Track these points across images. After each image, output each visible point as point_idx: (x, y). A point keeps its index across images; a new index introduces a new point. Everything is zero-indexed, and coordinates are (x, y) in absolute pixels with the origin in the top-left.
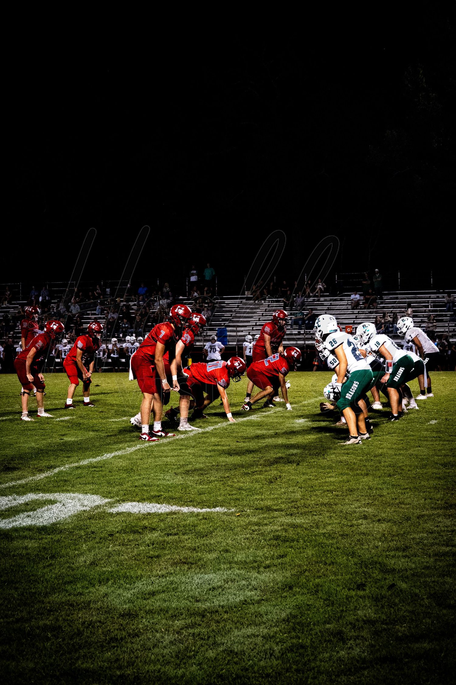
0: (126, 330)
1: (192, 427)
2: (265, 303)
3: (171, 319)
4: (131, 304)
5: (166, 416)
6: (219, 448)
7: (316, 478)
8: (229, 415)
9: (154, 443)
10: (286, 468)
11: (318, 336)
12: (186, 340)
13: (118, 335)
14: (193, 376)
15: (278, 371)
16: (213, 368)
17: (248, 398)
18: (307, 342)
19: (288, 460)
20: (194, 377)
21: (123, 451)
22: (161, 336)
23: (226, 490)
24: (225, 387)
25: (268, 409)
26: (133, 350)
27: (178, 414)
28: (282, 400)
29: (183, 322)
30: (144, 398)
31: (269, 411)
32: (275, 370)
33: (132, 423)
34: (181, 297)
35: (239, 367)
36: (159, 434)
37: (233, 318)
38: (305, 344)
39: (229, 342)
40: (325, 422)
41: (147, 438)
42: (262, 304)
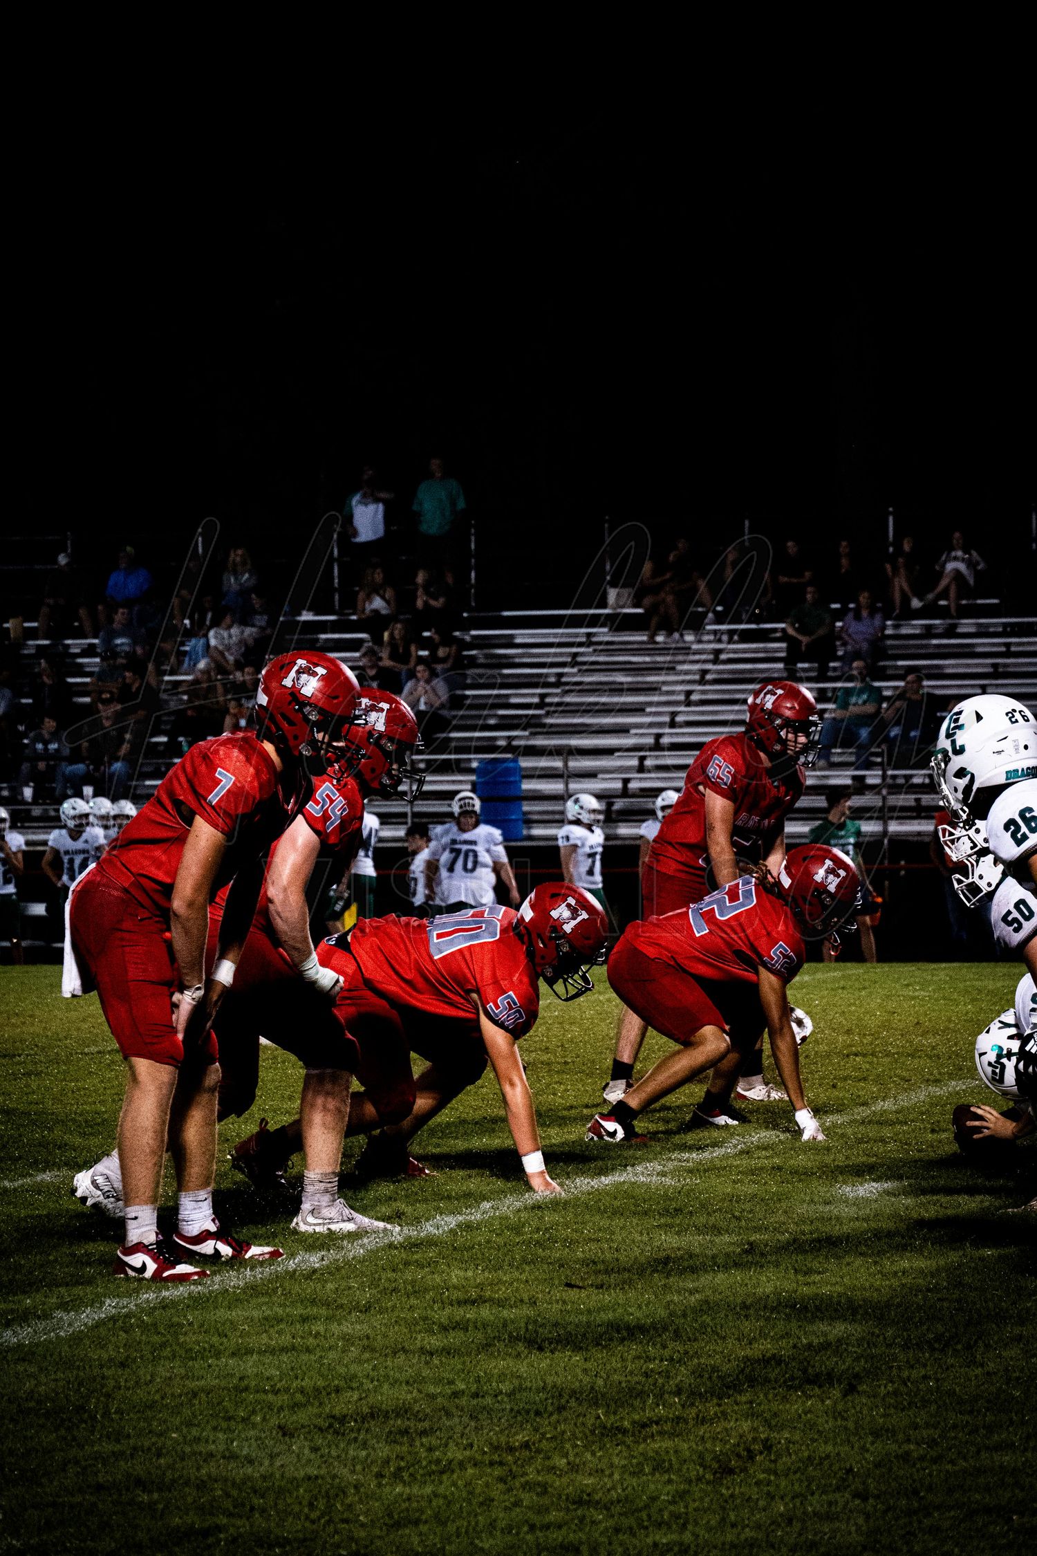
0: (51, 770)
1: (359, 1217)
2: (700, 642)
3: (264, 724)
4: (75, 644)
5: (235, 1164)
6: (485, 1312)
7: (934, 1454)
8: (533, 1163)
9: (181, 1291)
10: (796, 1407)
11: (950, 793)
12: (326, 817)
13: (11, 789)
14: (360, 983)
15: (754, 959)
16: (459, 944)
17: (622, 1084)
18: (894, 827)
19: (805, 1371)
20: (369, 984)
21: (41, 1325)
22: (214, 798)
23: (517, 1504)
24: (517, 1031)
25: (715, 1134)
26: (78, 861)
27: (295, 1158)
28: (775, 1095)
29: (320, 736)
30: (135, 1079)
31: (715, 1144)
32: (740, 955)
33: (79, 1194)
34: (306, 616)
35: (573, 923)
36: (207, 1247)
37: (548, 714)
38: (885, 832)
39: (529, 823)
40: (979, 1198)
41: (152, 1266)
42: (687, 650)
